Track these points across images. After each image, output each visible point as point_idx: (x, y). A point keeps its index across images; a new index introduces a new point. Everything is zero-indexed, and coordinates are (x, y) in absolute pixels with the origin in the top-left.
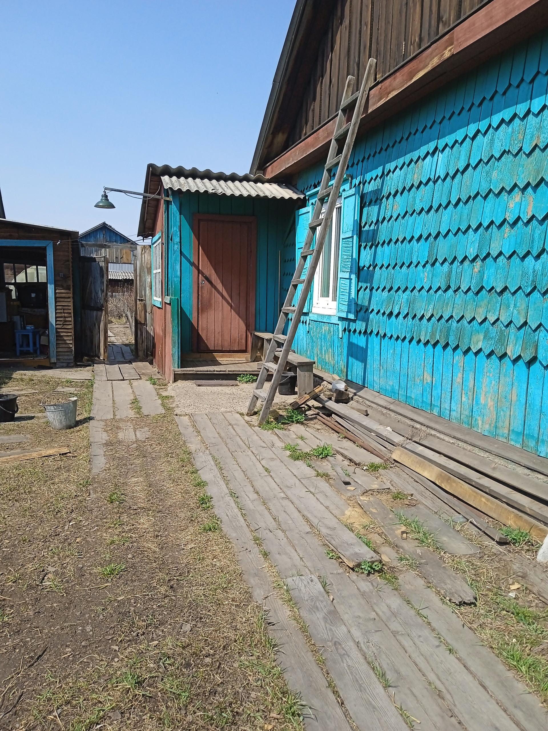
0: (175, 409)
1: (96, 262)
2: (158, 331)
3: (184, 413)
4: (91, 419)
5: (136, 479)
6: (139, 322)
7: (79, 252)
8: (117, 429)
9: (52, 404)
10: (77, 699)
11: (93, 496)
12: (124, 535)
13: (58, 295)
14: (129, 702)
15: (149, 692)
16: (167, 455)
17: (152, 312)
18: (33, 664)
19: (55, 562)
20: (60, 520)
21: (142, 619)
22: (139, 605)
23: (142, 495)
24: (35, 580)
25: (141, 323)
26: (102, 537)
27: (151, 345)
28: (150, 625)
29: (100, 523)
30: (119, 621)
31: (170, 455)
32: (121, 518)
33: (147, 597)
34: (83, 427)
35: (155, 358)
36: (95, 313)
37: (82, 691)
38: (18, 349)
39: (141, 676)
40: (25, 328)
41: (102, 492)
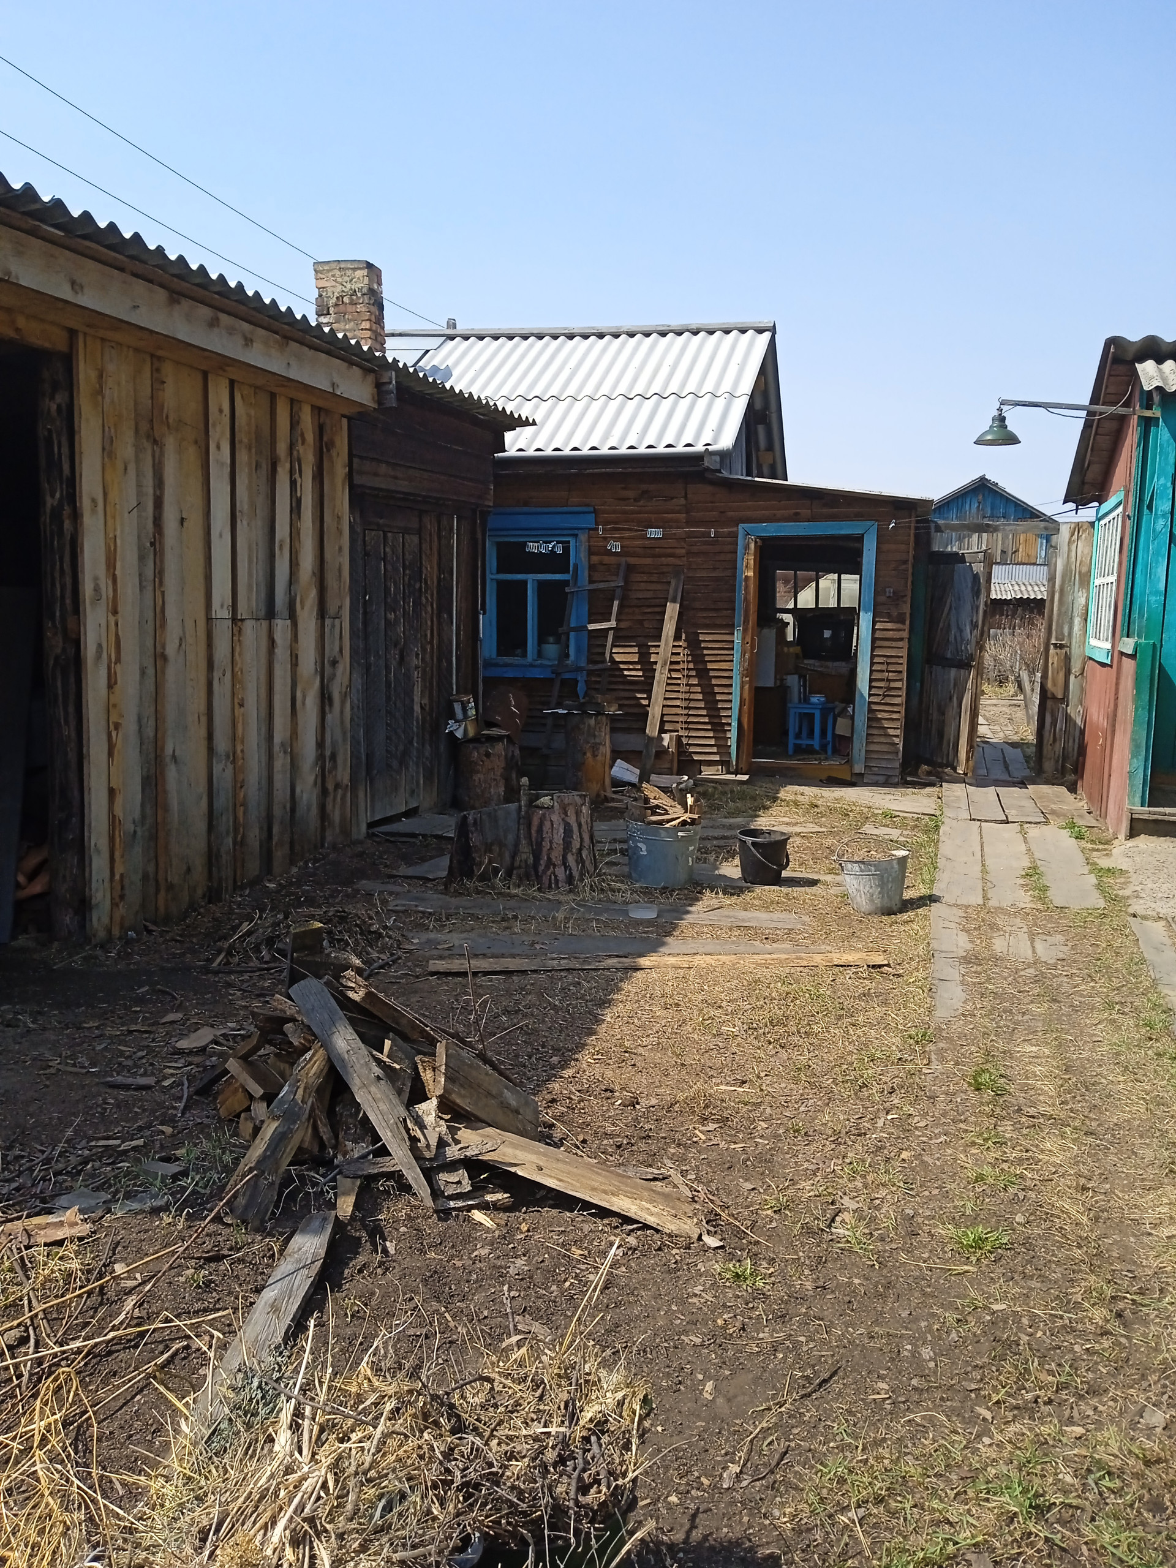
0: (1130, 902)
1: (965, 562)
2: (1095, 718)
3: (1154, 914)
4: (935, 901)
5: (1034, 1049)
6: (1049, 695)
7: (929, 543)
8: (992, 928)
9: (856, 858)
10: (899, 1498)
11: (939, 1067)
12: (1006, 1168)
13: (878, 635)
14: (1012, 1542)
15: (1059, 1536)
16: (1110, 1005)
17: (1082, 674)
18: (809, 1395)
19: (857, 1190)
20: (868, 1104)
21: (1047, 1367)
22: (1039, 1334)
23: (1050, 1088)
24: (818, 1219)
25: (1054, 697)
26: (955, 1160)
27: (1072, 746)
28: (1065, 1386)
29: (952, 1129)
30: (995, 1356)
31: (1117, 1007)
32: (1000, 1129)
33: (1059, 1322)
34: (917, 915)
35: (1082, 777)
36: (953, 672)
37: (910, 1484)
38: (792, 741)
39: (1042, 1495)
40: (806, 700)
41: (957, 1064)
